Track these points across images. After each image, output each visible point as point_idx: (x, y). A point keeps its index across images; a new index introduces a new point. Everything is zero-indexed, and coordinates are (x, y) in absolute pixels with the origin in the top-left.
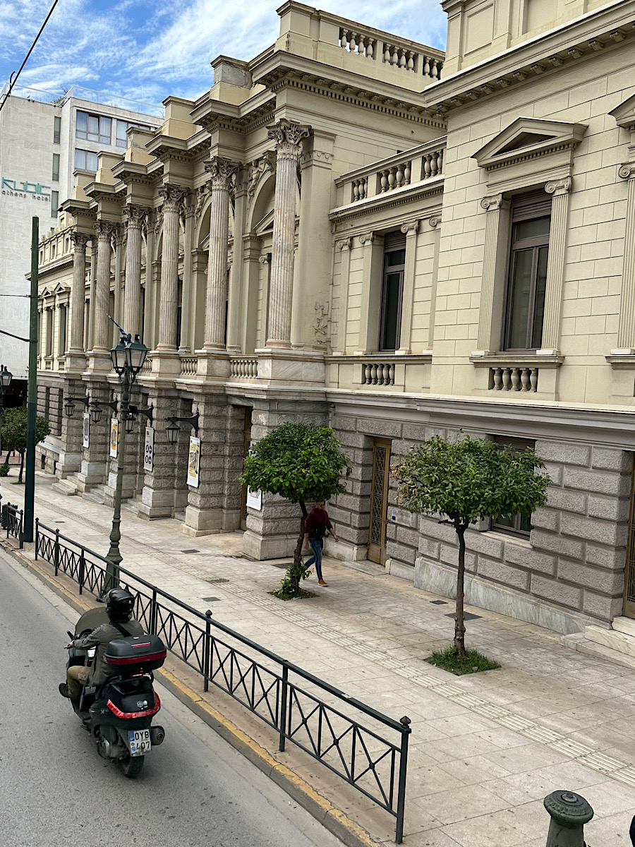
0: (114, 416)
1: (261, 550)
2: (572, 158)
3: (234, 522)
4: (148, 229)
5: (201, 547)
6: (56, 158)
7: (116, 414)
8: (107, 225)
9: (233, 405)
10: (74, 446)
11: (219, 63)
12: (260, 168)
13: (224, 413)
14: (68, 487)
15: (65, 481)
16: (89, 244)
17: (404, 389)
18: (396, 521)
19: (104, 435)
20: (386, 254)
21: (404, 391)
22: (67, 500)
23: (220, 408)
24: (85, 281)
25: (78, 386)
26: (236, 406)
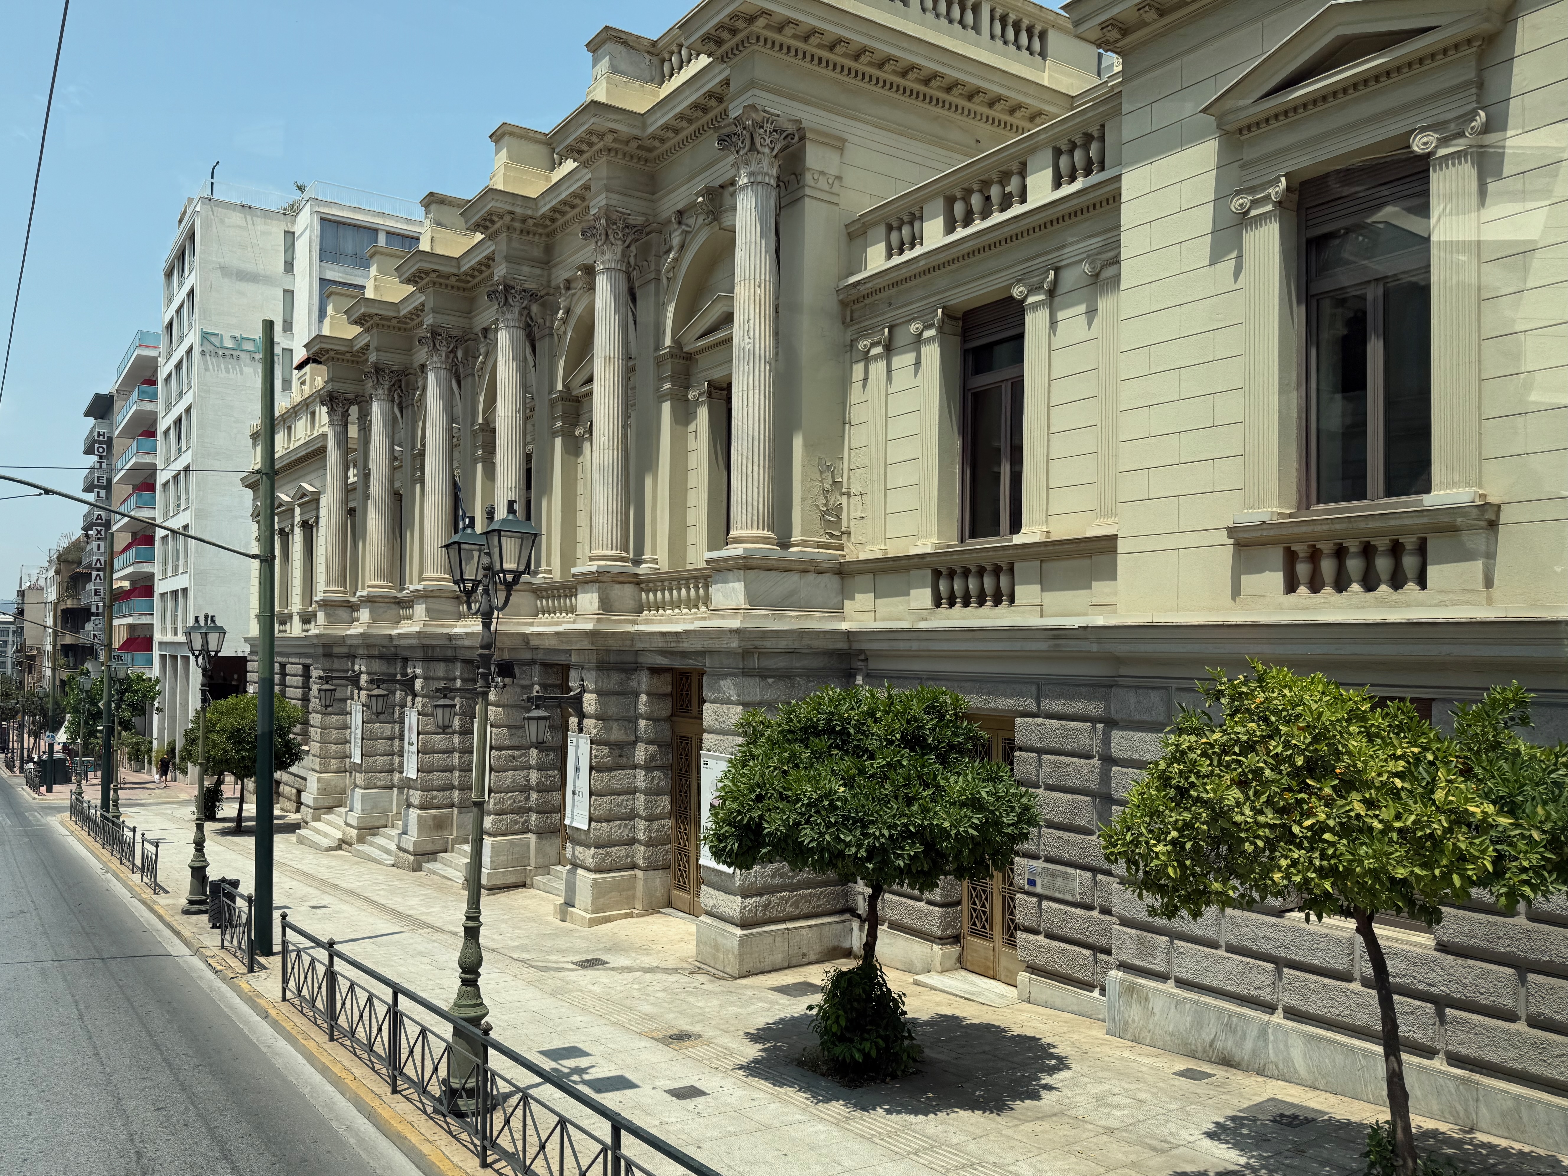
0: (409, 704)
1: (740, 955)
2: (1480, 70)
3: (658, 894)
4: (461, 370)
5: (608, 950)
6: (289, 295)
7: (413, 700)
8: (387, 371)
9: (650, 669)
10: (334, 761)
11: (604, 42)
12: (687, 225)
13: (632, 684)
14: (326, 835)
15: (317, 824)
16: (354, 410)
17: (1042, 610)
18: (1039, 889)
19: (391, 739)
20: (965, 353)
21: (1042, 616)
22: (325, 861)
23: (623, 676)
24: (347, 478)
25: (339, 657)
26: (655, 671)
